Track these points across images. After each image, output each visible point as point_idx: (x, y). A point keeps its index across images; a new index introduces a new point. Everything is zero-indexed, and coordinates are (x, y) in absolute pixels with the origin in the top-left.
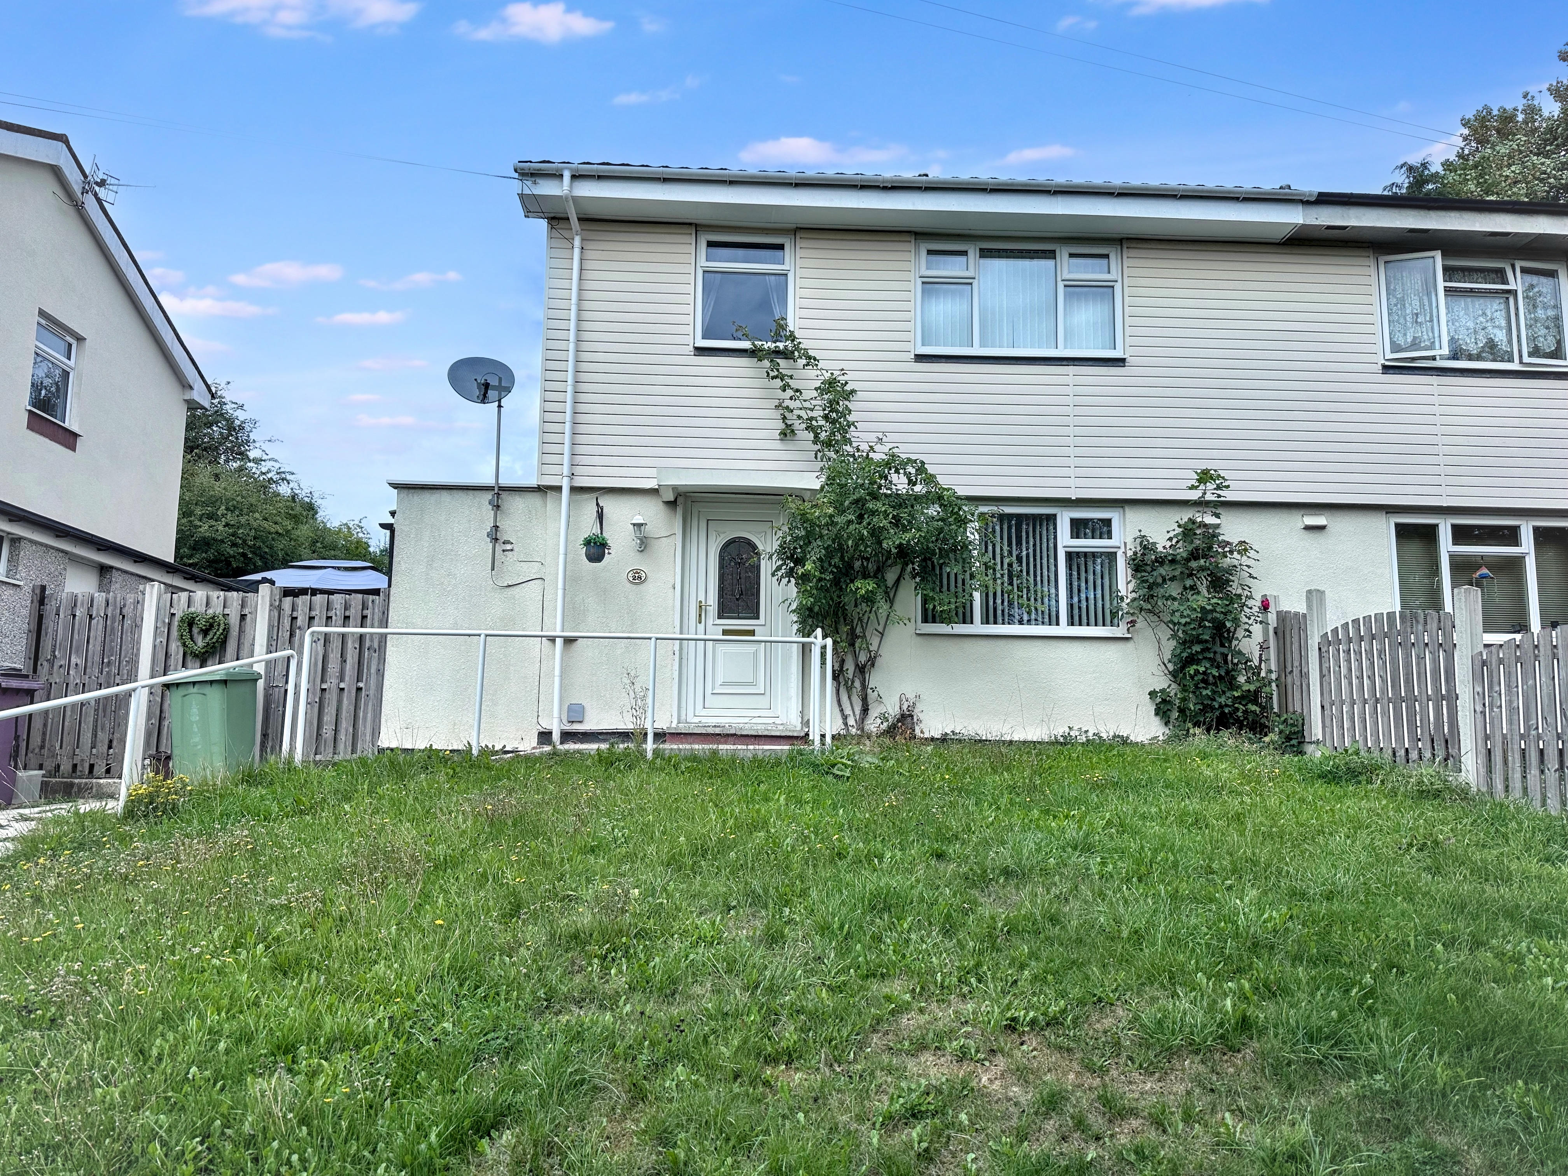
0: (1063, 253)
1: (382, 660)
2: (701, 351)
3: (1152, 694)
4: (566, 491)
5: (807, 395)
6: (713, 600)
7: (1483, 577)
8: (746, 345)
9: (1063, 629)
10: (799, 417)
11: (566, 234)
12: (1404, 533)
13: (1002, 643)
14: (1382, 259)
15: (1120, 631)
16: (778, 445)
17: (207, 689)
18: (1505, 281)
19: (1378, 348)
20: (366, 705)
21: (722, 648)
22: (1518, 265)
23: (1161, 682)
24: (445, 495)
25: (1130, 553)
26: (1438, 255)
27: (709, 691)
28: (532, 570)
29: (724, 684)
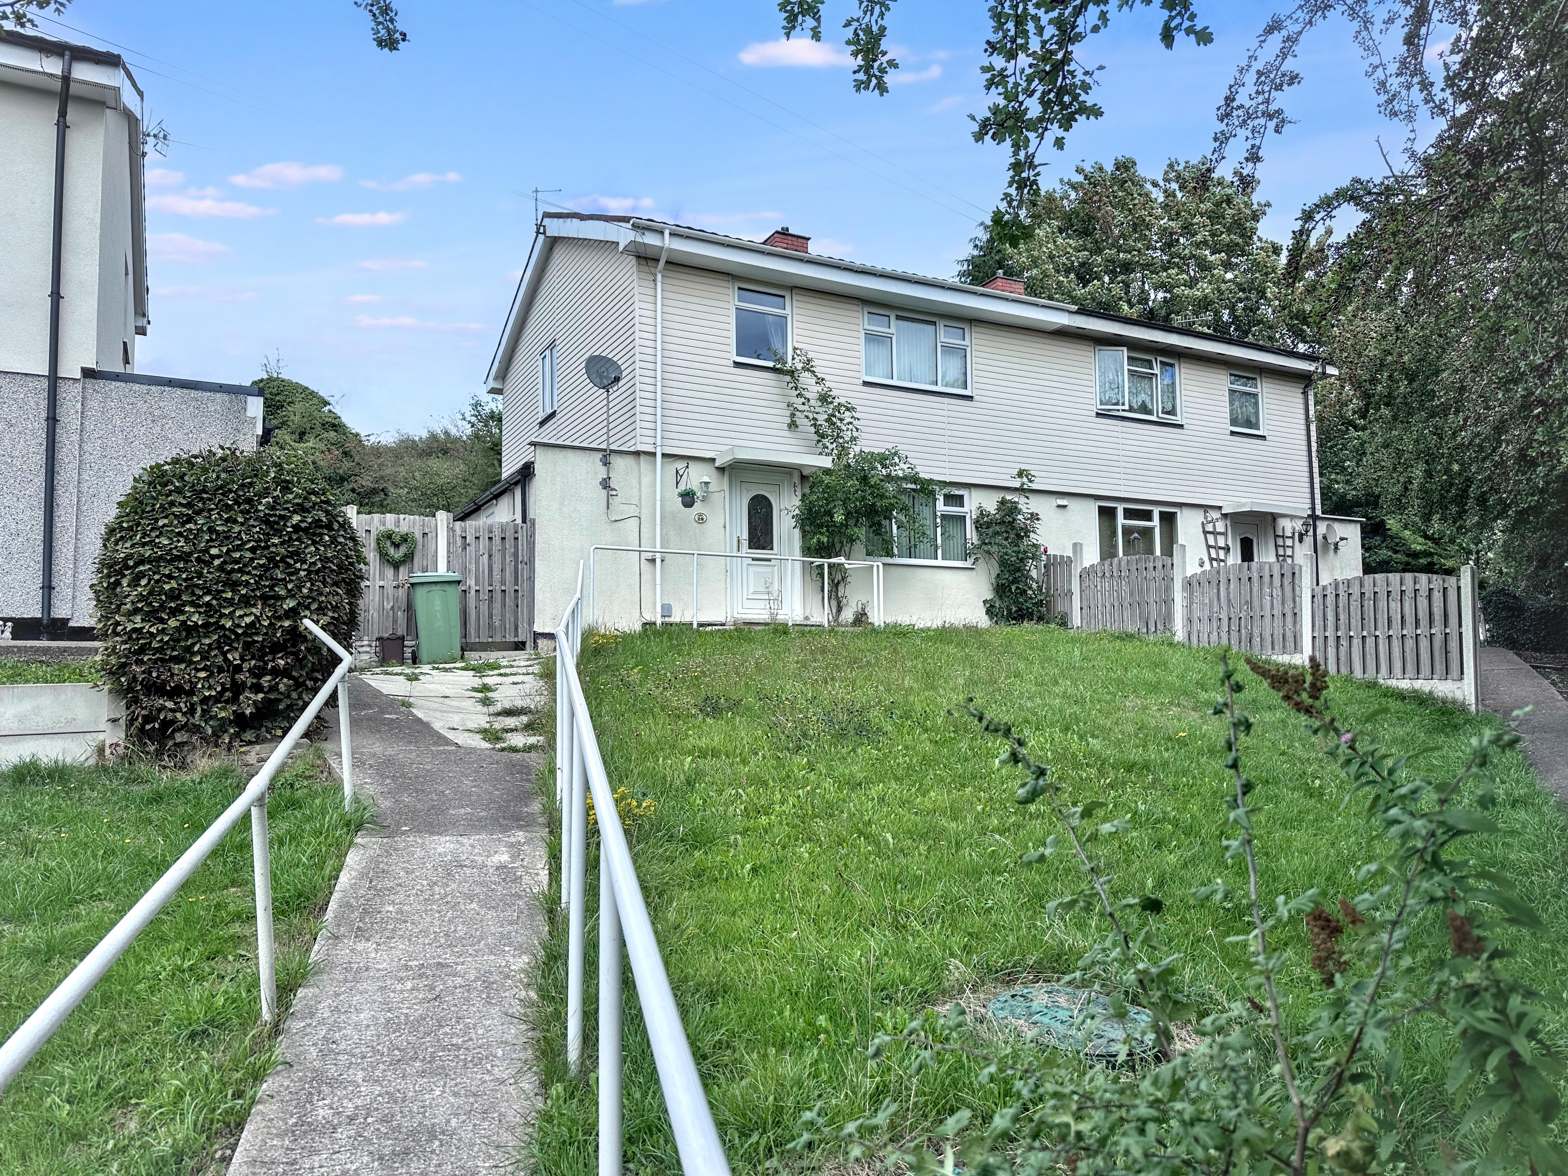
0: (941, 324)
1: (532, 570)
2: (737, 365)
3: (985, 602)
4: (659, 456)
5: (812, 402)
6: (745, 535)
7: (1135, 538)
8: (770, 364)
9: (940, 562)
10: (807, 417)
11: (652, 270)
12: (1102, 511)
13: (911, 569)
14: (1098, 348)
15: (968, 564)
16: (787, 434)
17: (447, 587)
18: (1152, 368)
19: (1093, 402)
20: (522, 602)
21: (751, 569)
22: (1159, 359)
23: (989, 596)
24: (570, 453)
25: (974, 517)
26: (1125, 349)
27: (745, 597)
28: (632, 510)
29: (754, 593)
